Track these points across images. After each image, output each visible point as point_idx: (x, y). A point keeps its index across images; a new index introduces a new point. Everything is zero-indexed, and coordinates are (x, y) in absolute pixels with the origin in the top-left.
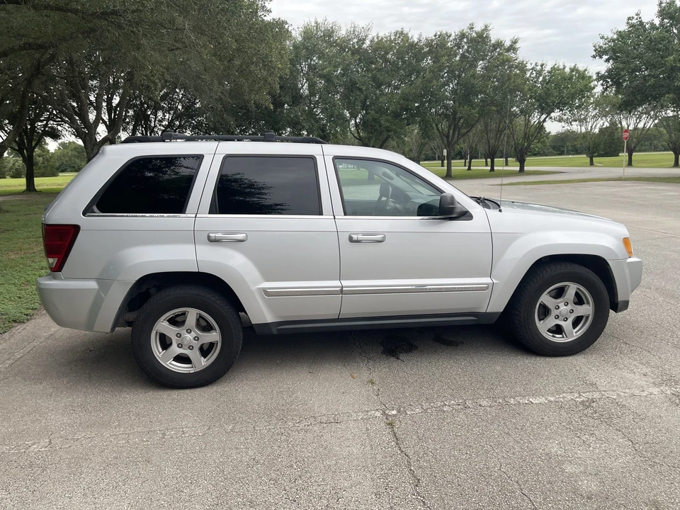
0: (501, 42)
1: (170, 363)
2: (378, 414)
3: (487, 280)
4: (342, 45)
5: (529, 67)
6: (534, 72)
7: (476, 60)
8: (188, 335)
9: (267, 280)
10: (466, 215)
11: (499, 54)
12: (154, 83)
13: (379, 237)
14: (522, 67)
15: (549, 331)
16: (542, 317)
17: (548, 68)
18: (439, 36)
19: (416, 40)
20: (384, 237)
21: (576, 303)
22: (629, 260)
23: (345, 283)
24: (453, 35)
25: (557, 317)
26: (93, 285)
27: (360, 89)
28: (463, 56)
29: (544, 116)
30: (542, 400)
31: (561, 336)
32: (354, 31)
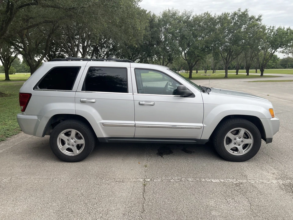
0: (254, 17)
1: (65, 151)
2: (142, 180)
3: (201, 125)
4: (180, 19)
5: (267, 28)
6: (269, 30)
7: (241, 25)
8: (72, 140)
9: (104, 119)
10: (191, 95)
11: (252, 22)
12: (97, 37)
13: (152, 103)
14: (264, 28)
15: (232, 149)
16: (228, 143)
17: (276, 28)
18: (224, 14)
19: (213, 16)
20: (154, 104)
21: (245, 138)
22: (272, 119)
23: (137, 122)
24: (231, 13)
25: (235, 144)
26: (36, 117)
27: (186, 38)
28: (235, 23)
29: (273, 51)
30: (218, 181)
31: (237, 152)
32: (185, 13)
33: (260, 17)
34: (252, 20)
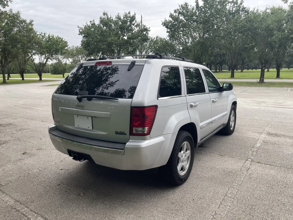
0: (25, 20)
3: (226, 112)
6: (41, 36)
8: (184, 155)
17: (47, 36)
23: (212, 119)
26: (163, 139)
33: (32, 21)
34: (24, 24)
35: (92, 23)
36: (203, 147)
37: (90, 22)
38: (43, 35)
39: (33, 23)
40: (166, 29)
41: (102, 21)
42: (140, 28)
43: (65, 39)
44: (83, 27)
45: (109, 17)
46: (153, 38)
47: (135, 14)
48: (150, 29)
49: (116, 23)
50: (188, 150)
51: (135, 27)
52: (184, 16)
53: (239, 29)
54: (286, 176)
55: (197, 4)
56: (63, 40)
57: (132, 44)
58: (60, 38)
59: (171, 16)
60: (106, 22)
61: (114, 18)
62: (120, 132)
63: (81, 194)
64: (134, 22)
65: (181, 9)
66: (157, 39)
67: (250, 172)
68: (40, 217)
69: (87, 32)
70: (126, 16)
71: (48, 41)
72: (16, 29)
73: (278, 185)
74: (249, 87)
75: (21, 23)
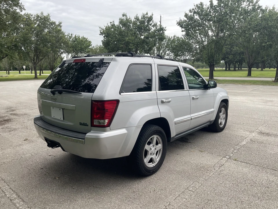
0: (54, 22)
3: (212, 110)
8: (153, 148)
17: (74, 36)
18: (27, 15)
21: (223, 114)
23: (192, 115)
24: (33, 15)
25: (221, 119)
31: (221, 125)
33: (61, 23)
34: (53, 25)
35: (112, 24)
36: (187, 142)
37: (110, 23)
38: (70, 35)
39: (61, 25)
40: (181, 28)
41: (121, 22)
42: (156, 28)
43: (89, 39)
44: (104, 28)
45: (128, 18)
46: (171, 37)
47: (152, 15)
48: (166, 29)
49: (135, 23)
50: (160, 143)
51: (152, 26)
52: (200, 16)
53: (254, 27)
54: (258, 175)
55: (211, 3)
56: (88, 40)
57: (147, 43)
58: (85, 38)
59: (186, 16)
60: (125, 23)
61: (133, 19)
62: (83, 123)
63: (57, 178)
64: (152, 22)
65: (197, 8)
66: (174, 38)
67: (222, 168)
68: (15, 194)
69: (107, 33)
70: (144, 17)
71: (75, 41)
72: (46, 30)
73: (245, 183)
74: (262, 86)
75: (51, 25)
